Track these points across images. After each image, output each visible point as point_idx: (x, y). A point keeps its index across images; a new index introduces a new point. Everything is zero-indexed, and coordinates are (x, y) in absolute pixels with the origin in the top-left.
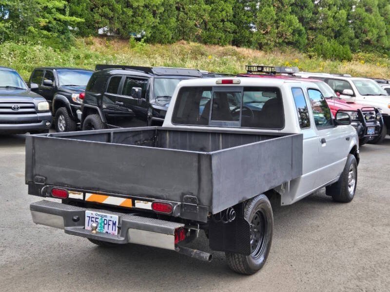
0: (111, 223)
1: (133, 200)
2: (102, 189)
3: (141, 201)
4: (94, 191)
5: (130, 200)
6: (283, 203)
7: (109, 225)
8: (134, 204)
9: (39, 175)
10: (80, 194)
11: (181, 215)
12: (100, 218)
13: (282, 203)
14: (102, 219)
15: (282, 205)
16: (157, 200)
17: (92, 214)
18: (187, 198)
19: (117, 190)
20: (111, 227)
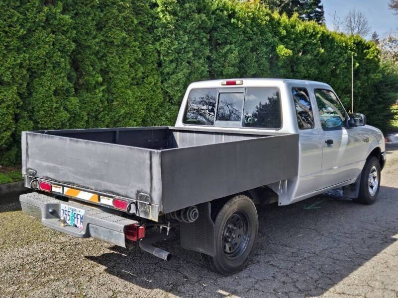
0: (79, 217)
1: (99, 195)
2: (76, 184)
3: (105, 198)
4: (70, 186)
5: (97, 196)
7: (78, 219)
8: (99, 200)
9: (31, 169)
10: (60, 188)
12: (71, 211)
13: (279, 203)
14: (72, 213)
15: (279, 205)
16: (117, 197)
17: (65, 207)
18: (142, 196)
19: (87, 186)
20: (79, 220)
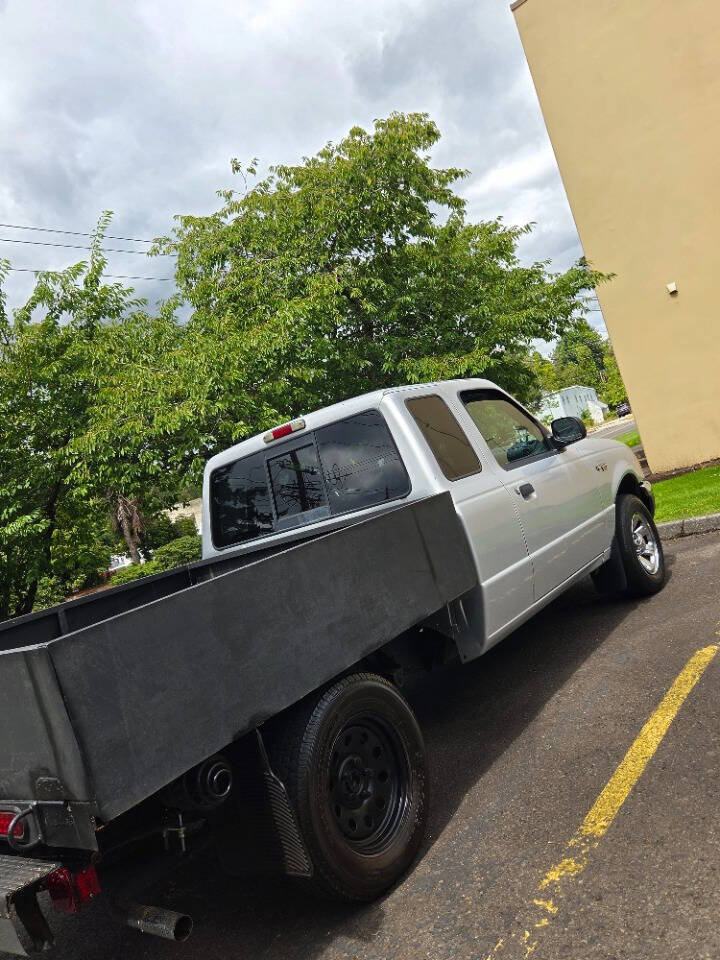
6: (465, 657)
11: (45, 837)
13: (462, 657)
15: (464, 661)
18: (43, 785)
